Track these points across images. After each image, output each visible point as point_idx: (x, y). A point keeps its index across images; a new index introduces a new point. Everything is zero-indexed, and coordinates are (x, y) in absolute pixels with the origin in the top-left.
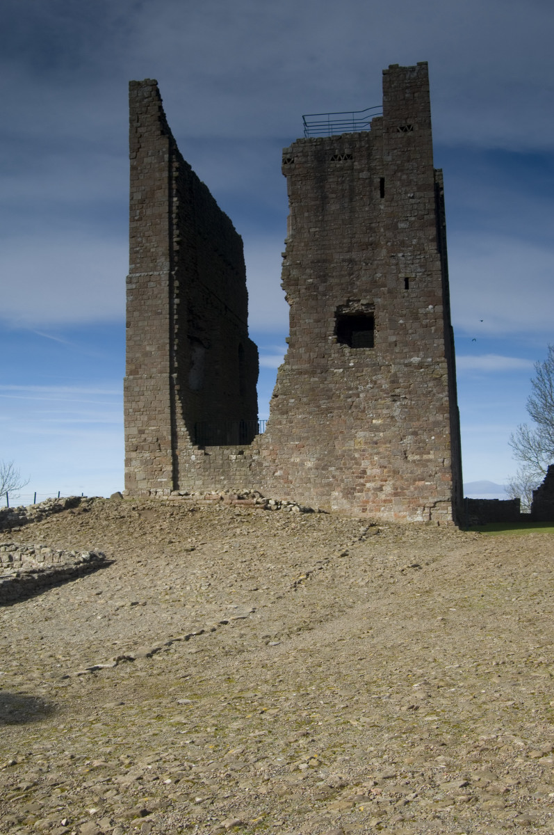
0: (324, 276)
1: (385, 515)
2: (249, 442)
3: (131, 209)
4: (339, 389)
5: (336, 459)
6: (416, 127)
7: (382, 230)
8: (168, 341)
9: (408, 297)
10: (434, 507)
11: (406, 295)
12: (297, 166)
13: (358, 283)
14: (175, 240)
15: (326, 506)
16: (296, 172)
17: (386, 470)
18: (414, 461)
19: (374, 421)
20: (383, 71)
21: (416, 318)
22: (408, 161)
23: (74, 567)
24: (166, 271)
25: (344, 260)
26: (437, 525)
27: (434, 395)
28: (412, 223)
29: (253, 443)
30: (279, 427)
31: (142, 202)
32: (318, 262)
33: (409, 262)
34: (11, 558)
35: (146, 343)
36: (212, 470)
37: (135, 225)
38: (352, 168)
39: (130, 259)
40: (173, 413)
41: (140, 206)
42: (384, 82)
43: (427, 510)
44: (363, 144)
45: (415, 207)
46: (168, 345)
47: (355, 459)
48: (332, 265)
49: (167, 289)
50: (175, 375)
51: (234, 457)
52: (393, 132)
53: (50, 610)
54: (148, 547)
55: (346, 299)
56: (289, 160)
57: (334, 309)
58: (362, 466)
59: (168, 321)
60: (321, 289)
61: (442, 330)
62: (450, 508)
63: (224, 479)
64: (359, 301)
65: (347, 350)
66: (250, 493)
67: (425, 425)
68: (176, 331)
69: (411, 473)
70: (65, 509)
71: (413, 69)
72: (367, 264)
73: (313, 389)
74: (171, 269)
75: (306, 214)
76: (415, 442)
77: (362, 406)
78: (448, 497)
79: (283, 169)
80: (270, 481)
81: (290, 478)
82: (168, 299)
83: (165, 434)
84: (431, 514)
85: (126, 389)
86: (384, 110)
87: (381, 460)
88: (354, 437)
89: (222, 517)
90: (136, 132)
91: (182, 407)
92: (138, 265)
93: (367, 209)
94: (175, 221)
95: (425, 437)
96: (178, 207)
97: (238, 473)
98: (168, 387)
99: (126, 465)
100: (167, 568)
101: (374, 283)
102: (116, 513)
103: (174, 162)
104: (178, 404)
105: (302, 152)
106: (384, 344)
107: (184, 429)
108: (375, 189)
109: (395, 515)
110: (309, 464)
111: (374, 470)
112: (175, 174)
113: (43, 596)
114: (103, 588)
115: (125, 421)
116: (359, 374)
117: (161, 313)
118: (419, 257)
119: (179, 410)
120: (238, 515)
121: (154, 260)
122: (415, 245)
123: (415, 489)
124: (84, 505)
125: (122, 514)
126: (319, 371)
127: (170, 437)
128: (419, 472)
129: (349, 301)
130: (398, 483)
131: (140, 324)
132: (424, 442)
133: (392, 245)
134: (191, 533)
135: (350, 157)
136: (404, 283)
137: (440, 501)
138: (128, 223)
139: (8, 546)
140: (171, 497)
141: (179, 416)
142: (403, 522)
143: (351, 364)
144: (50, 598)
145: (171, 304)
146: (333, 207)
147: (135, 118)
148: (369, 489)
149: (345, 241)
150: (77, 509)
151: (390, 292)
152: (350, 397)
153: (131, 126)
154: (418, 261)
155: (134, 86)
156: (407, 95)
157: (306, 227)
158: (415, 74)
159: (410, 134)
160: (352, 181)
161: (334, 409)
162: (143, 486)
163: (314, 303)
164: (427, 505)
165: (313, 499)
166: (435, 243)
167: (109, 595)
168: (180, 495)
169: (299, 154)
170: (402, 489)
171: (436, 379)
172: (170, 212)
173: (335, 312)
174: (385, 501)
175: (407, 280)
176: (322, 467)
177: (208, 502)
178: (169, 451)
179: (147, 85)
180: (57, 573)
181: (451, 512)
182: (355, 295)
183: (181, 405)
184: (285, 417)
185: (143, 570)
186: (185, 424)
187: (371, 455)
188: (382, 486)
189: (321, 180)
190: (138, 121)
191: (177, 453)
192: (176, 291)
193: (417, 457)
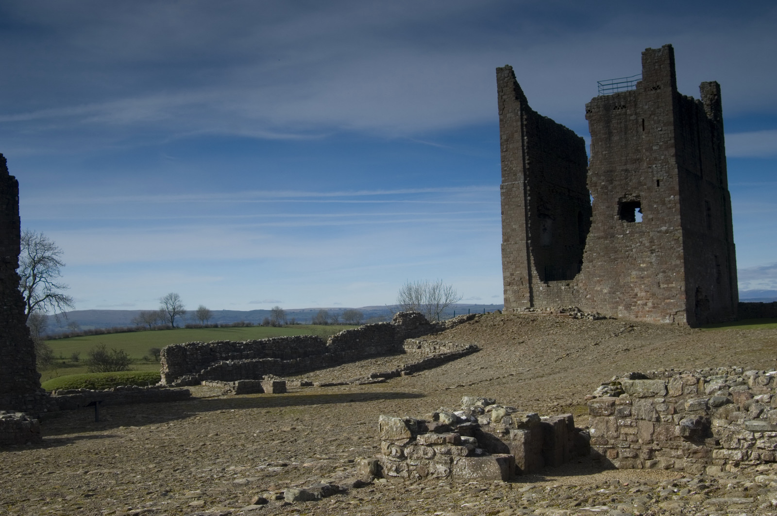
0: (611, 180)
1: (648, 319)
2: (572, 278)
3: (501, 145)
4: (621, 247)
5: (621, 288)
6: (662, 87)
7: (644, 151)
8: (525, 222)
9: (659, 191)
10: (676, 314)
11: (658, 190)
12: (594, 114)
13: (631, 184)
14: (526, 162)
15: (615, 315)
16: (594, 118)
17: (648, 293)
18: (664, 288)
19: (641, 265)
20: (642, 53)
21: (664, 203)
22: (658, 108)
23: (461, 352)
24: (522, 181)
25: (622, 170)
26: (677, 325)
27: (675, 249)
28: (661, 147)
29: (575, 279)
30: (588, 270)
31: (507, 140)
32: (608, 172)
33: (659, 170)
34: (435, 348)
35: (512, 224)
36: (552, 295)
37: (504, 154)
38: (626, 114)
39: (502, 175)
40: (529, 263)
41: (506, 143)
42: (643, 59)
43: (672, 316)
44: (632, 98)
45: (663, 136)
46: (525, 225)
47: (631, 287)
48: (616, 174)
49: (523, 192)
50: (529, 241)
51: (563, 288)
52: (648, 90)
53: (446, 371)
54: (501, 341)
55: (624, 193)
56: (589, 111)
57: (617, 200)
58: (635, 291)
59: (524, 210)
60: (610, 188)
61: (679, 210)
62: (685, 315)
63: (559, 300)
64: (631, 194)
65: (625, 224)
66: (572, 308)
67: (670, 267)
68: (529, 216)
69: (662, 295)
70: (466, 321)
71: (660, 50)
72: (635, 172)
73: (606, 248)
74: (525, 179)
75: (600, 143)
76: (665, 277)
77: (634, 257)
78: (683, 309)
79: (586, 116)
80: (584, 301)
81: (595, 299)
82: (524, 198)
83: (525, 275)
84: (674, 318)
85: (503, 250)
86: (643, 76)
87: (646, 288)
88: (630, 275)
89: (547, 324)
90: (502, 98)
91: (534, 260)
92: (507, 178)
93: (635, 138)
94: (526, 151)
95: (670, 274)
96: (528, 143)
97: (566, 297)
98: (526, 248)
99: (504, 294)
100: (505, 352)
101: (640, 183)
102: (492, 323)
103: (523, 115)
104: (532, 258)
105: (597, 105)
106: (646, 220)
107: (535, 272)
108: (640, 126)
109: (654, 319)
110: (605, 291)
111: (642, 294)
112: (525, 123)
113: (445, 365)
114: (472, 361)
115: (503, 268)
116: (632, 238)
117: (520, 206)
118: (664, 167)
119: (532, 262)
120: (557, 322)
121: (515, 175)
122: (663, 160)
123: (665, 304)
124: (476, 319)
125: (495, 324)
126: (609, 237)
127: (528, 277)
128: (667, 294)
129: (626, 194)
130: (655, 301)
131: (509, 212)
132: (669, 277)
133: (649, 160)
134: (526, 334)
135: (624, 107)
136: (656, 183)
137: (680, 311)
138: (500, 153)
139: (434, 342)
140: (525, 313)
141: (532, 264)
142: (658, 323)
143: (628, 232)
144: (448, 366)
145: (526, 200)
146: (616, 138)
147: (501, 90)
148: (639, 304)
149: (623, 158)
150: (473, 321)
151: (649, 188)
152: (627, 252)
153: (499, 95)
154: (664, 169)
155: (499, 70)
156: (656, 67)
157: (600, 151)
158: (661, 53)
159: (658, 91)
160: (626, 122)
161: (618, 258)
162: (514, 305)
163: (605, 196)
164: (672, 313)
165: (608, 311)
166: (674, 158)
167: (473, 364)
168: (530, 311)
169: (595, 107)
170: (658, 304)
171: (676, 239)
172: (523, 146)
173: (618, 202)
174: (648, 311)
175: (658, 181)
176: (612, 292)
177: (544, 315)
178: (528, 285)
179: (506, 70)
180: (452, 355)
181: (685, 317)
182: (629, 191)
183: (533, 258)
184: (591, 264)
185: (494, 353)
186: (537, 270)
187: (640, 284)
188: (647, 302)
189: (608, 122)
190: (502, 92)
191: (532, 286)
192: (528, 192)
193: (666, 286)
